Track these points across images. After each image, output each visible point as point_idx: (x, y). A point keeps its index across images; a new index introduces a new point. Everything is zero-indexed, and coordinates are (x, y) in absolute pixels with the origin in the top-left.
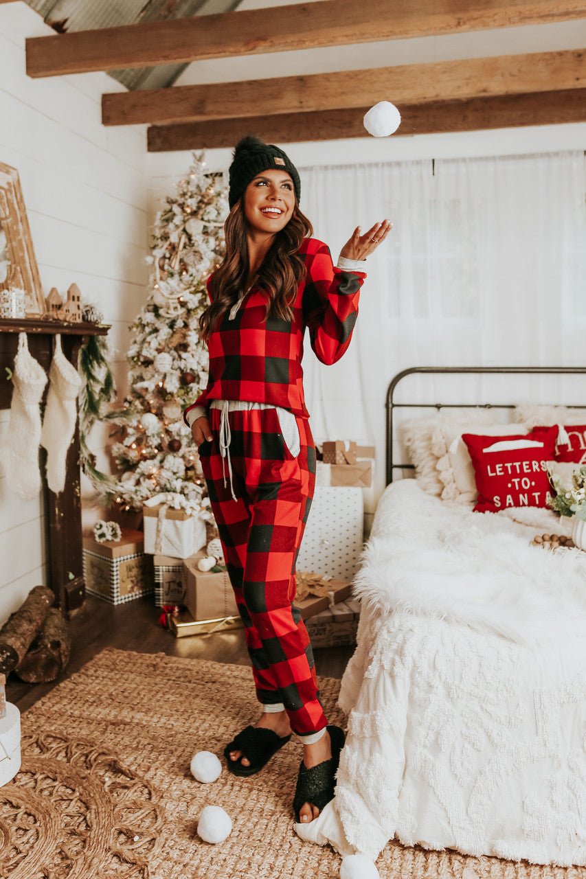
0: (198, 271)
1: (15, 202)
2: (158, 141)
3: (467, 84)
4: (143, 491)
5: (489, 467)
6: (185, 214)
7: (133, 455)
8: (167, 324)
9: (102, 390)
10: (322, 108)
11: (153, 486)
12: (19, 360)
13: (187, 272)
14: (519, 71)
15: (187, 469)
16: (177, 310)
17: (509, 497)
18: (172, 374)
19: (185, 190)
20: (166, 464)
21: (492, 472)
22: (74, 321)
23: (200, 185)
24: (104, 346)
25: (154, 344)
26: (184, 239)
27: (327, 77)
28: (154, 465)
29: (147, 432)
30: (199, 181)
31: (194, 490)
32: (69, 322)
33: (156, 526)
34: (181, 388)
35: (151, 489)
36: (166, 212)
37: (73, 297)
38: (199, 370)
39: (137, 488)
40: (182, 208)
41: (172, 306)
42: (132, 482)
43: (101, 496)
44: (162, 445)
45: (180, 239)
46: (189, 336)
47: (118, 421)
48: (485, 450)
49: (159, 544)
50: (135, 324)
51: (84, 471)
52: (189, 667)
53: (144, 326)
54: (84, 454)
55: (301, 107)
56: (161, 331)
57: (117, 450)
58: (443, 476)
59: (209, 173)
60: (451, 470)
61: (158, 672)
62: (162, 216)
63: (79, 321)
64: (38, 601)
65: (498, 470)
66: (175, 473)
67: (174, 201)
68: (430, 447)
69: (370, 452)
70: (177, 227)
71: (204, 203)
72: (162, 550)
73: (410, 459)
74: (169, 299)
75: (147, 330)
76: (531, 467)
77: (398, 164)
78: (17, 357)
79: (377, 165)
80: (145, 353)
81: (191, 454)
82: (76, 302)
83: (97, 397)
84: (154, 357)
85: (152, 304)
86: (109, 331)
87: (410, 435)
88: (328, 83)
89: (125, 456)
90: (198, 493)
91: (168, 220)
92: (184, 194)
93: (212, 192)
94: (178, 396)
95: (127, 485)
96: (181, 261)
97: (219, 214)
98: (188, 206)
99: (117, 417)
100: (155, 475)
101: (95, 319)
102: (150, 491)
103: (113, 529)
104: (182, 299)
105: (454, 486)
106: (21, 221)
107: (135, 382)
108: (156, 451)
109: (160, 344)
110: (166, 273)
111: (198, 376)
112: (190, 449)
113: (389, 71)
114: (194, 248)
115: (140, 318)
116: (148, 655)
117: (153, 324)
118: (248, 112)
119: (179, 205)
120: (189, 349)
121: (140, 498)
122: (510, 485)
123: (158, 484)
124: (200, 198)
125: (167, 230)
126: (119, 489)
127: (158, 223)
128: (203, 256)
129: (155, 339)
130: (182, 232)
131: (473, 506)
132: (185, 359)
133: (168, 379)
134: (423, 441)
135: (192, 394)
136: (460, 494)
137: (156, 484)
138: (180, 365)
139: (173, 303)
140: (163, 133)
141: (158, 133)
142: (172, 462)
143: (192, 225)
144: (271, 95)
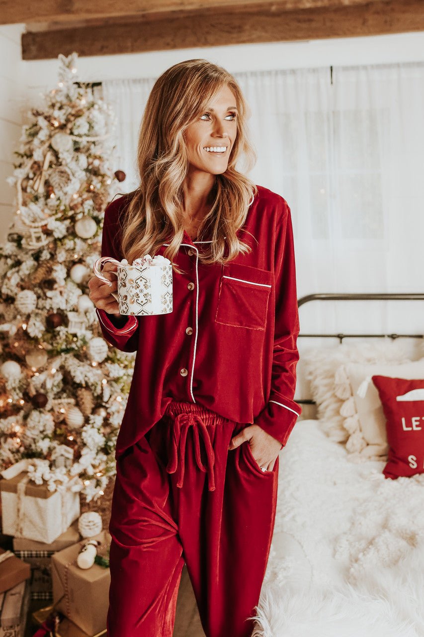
0: (66, 194)
4: (4, 453)
5: (403, 419)
6: (52, 128)
8: (31, 256)
11: (17, 446)
15: (57, 425)
16: (41, 241)
18: (37, 314)
19: (54, 101)
20: (30, 422)
21: (407, 426)
23: (71, 95)
25: (16, 280)
26: (50, 157)
28: (17, 422)
30: (69, 89)
33: (15, 503)
34: (47, 332)
35: (14, 450)
36: (31, 126)
38: (68, 310)
40: (49, 121)
45: (45, 157)
46: (56, 271)
48: (399, 399)
49: (19, 525)
53: (6, 258)
56: (24, 264)
58: (348, 424)
59: (81, 80)
60: (356, 417)
62: (27, 130)
65: (415, 424)
66: (42, 432)
67: (41, 112)
70: (42, 142)
72: (23, 533)
73: (311, 395)
74: (31, 227)
75: (10, 262)
77: (293, 72)
79: (269, 73)
80: (5, 290)
81: (61, 406)
84: (16, 294)
85: (14, 232)
90: (68, 458)
91: (34, 134)
92: (52, 106)
94: (44, 341)
96: (47, 183)
97: (91, 127)
98: (55, 119)
100: (19, 434)
102: (13, 452)
104: (47, 227)
105: (361, 435)
109: (22, 280)
110: (29, 197)
111: (66, 316)
112: (59, 401)
114: (61, 167)
117: (16, 256)
118: (121, 10)
119: (46, 118)
120: (56, 286)
123: (22, 444)
124: (69, 110)
125: (32, 147)
127: (24, 138)
128: (71, 177)
129: (16, 275)
130: (48, 149)
131: (383, 461)
132: (51, 298)
133: (32, 320)
134: (326, 378)
135: (60, 338)
136: (368, 445)
137: (20, 444)
138: (45, 305)
139: (35, 233)
140: (38, 39)
141: (34, 40)
142: (37, 420)
143: (59, 140)
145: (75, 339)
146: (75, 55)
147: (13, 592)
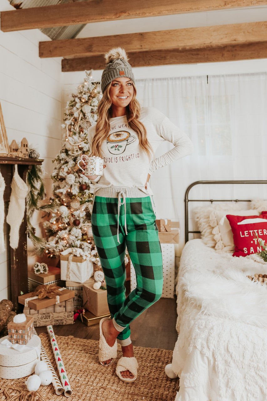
2: (67, 66)
3: (226, 37)
4: (60, 247)
5: (241, 232)
6: (82, 103)
7: (55, 227)
8: (72, 159)
9: (39, 194)
10: (152, 49)
11: (66, 244)
13: (83, 132)
14: (252, 30)
15: (83, 235)
16: (78, 152)
17: (252, 248)
18: (75, 185)
19: (82, 91)
20: (72, 232)
21: (242, 235)
22: (25, 157)
23: (90, 88)
24: (40, 170)
25: (66, 169)
26: (81, 115)
27: (154, 33)
28: (66, 233)
29: (62, 215)
30: (89, 86)
31: (87, 246)
32: (22, 158)
33: (67, 266)
34: (80, 192)
35: (64, 246)
36: (72, 102)
37: (24, 145)
38: (89, 183)
39: (57, 245)
40: (80, 100)
41: (75, 150)
42: (54, 242)
43: (38, 250)
44: (70, 222)
45: (79, 115)
47: (47, 210)
48: (239, 224)
49: (68, 275)
50: (56, 159)
51: (29, 237)
52: (86, 344)
53: (60, 160)
54: (29, 228)
55: (142, 48)
56: (69, 163)
57: (46, 225)
58: (215, 238)
59: (94, 82)
60: (220, 234)
61: (69, 347)
62: (70, 103)
63: (27, 157)
64: (4, 308)
65: (246, 234)
66: (76, 237)
67: (76, 96)
68: (208, 222)
69: (177, 224)
70: (78, 109)
71: (91, 97)
72: (71, 279)
73: (198, 228)
74: (73, 146)
75: (62, 162)
76: (263, 232)
77: (190, 78)
79: (179, 78)
80: (61, 174)
81: (85, 227)
82: (26, 148)
83: (36, 197)
84: (66, 176)
85: (65, 148)
86: (42, 163)
87: (198, 215)
88: (155, 37)
89: (50, 228)
90: (89, 248)
91: (72, 106)
92: (81, 93)
93: (96, 91)
94: (78, 197)
95: (52, 243)
96: (80, 126)
98: (83, 99)
99: (46, 208)
100: (66, 238)
101: (36, 156)
102: (63, 247)
103: (44, 267)
104: (80, 146)
105: (222, 242)
107: (55, 189)
108: (67, 225)
109: (69, 169)
110: (72, 133)
111: (89, 186)
112: (84, 224)
113: (186, 30)
114: (87, 120)
115: (58, 156)
116: (64, 337)
117: (65, 159)
119: (79, 98)
121: (58, 251)
122: (252, 242)
123: (68, 243)
124: (89, 94)
125: (72, 111)
126: (47, 246)
127: (67, 107)
128: (91, 124)
129: (66, 167)
130: (80, 112)
131: (232, 253)
132: (82, 177)
133: (73, 187)
134: (205, 218)
135: (86, 195)
136: (225, 246)
137: (67, 243)
138: (79, 180)
139: (76, 148)
140: (70, 62)
141: (67, 62)
142: (75, 231)
143: (86, 108)
144: (126, 42)
145: (92, 196)
146: (92, 70)
147: (69, 301)
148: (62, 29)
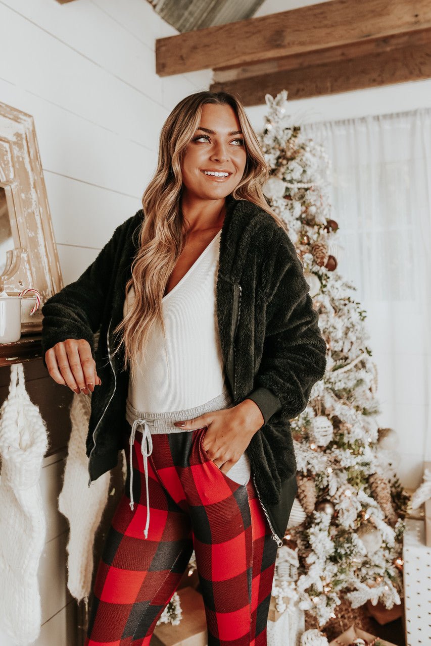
1: (27, 160)
12: (6, 410)
55: (417, 23)
71: (285, 158)
78: (5, 403)
97: (304, 171)
106: (35, 187)
124: (278, 153)
143: (272, 186)
144: (373, 11)
146: (284, 94)
148: (208, 14)
